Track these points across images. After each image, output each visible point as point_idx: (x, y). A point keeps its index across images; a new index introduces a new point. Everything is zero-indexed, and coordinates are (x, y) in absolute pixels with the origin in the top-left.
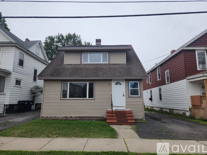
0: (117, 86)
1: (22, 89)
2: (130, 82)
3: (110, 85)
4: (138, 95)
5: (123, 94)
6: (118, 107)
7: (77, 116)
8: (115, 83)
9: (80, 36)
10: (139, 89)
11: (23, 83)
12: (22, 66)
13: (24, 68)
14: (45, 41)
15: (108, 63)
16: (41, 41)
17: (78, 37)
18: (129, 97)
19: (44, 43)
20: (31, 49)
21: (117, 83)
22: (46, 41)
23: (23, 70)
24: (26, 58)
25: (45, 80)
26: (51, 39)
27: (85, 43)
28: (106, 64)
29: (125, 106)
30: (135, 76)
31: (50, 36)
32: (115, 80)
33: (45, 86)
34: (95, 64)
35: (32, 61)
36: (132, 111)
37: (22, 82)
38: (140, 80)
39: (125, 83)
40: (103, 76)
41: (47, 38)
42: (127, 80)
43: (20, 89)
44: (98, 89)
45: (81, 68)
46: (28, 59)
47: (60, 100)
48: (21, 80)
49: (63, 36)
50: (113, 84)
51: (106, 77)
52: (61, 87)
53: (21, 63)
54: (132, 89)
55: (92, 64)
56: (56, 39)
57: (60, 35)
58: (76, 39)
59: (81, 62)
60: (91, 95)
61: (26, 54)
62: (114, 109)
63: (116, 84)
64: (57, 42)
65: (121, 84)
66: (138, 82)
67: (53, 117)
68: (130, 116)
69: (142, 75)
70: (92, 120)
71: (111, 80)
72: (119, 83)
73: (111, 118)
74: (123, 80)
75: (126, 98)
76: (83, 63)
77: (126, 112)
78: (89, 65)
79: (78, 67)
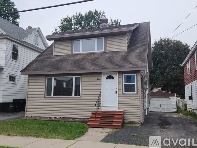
0: (109, 80)
1: (17, 86)
2: (124, 75)
3: (99, 79)
4: (135, 92)
5: (116, 90)
6: (108, 106)
7: (62, 117)
8: (106, 76)
9: (103, 13)
10: (136, 83)
11: (18, 80)
12: (17, 60)
13: (19, 62)
14: (60, 25)
15: (103, 51)
16: (39, 28)
17: (100, 14)
18: (123, 94)
19: (59, 28)
20: (27, 39)
21: (109, 76)
22: (62, 24)
23: (17, 64)
24: (20, 50)
25: (29, 76)
26: (68, 20)
27: (112, 21)
28: (101, 53)
29: (118, 106)
30: (130, 68)
31: (66, 17)
32: (105, 73)
33: (29, 82)
34: (88, 54)
35: (29, 53)
36: (125, 112)
37: (17, 78)
38: (137, 72)
39: (118, 76)
40: (90, 69)
41: (62, 21)
42: (121, 73)
43: (15, 85)
44: (86, 84)
45: (70, 60)
46: (23, 51)
47: (45, 98)
48: (15, 76)
49: (81, 15)
50: (103, 78)
51: (93, 69)
52: (45, 83)
53: (15, 56)
54: (127, 84)
55: (84, 54)
56: (74, 21)
57: (78, 14)
58: (99, 18)
59: (72, 51)
60: (78, 93)
61: (21, 46)
62: (103, 109)
63: (107, 78)
64: (76, 24)
65: (113, 78)
66: (135, 75)
67: (37, 117)
68: (118, 118)
69: (139, 65)
70: (76, 122)
71: (100, 73)
72: (111, 76)
73: (95, 120)
74: (115, 73)
75: (119, 96)
76: (74, 53)
77: (116, 113)
78: (81, 54)
79: (67, 58)
